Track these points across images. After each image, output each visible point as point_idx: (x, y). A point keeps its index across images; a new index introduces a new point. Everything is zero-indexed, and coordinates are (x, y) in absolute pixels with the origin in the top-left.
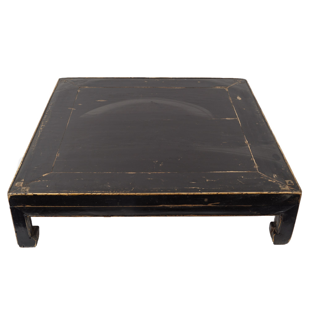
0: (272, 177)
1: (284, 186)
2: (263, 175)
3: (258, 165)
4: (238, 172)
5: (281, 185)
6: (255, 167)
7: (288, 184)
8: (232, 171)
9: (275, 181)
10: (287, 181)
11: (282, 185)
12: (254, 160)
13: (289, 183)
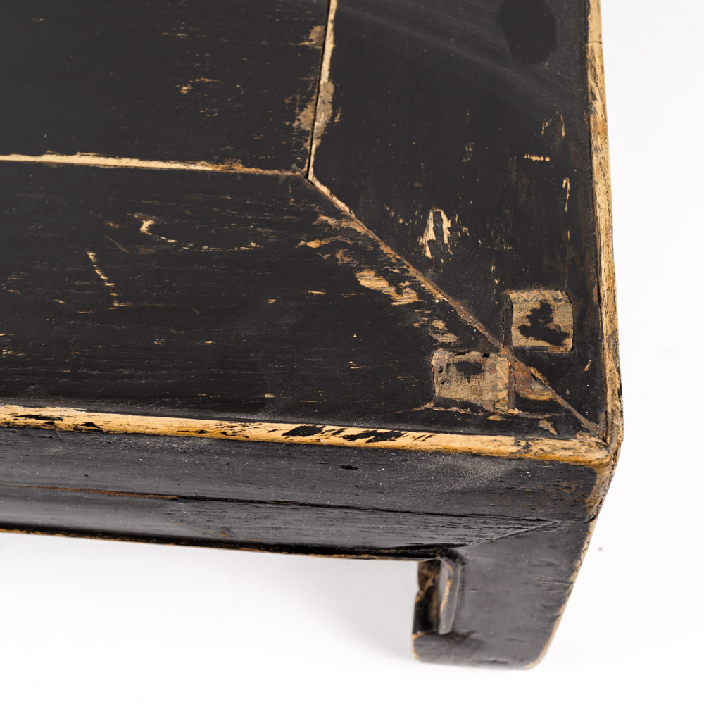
0: (407, 242)
1: (474, 355)
2: (337, 214)
3: (336, 103)
4: (134, 163)
5: (450, 338)
6: (304, 118)
7: (518, 339)
8: (85, 150)
9: (416, 287)
10: (524, 301)
11: (468, 340)
12: (329, 46)
13: (540, 321)
